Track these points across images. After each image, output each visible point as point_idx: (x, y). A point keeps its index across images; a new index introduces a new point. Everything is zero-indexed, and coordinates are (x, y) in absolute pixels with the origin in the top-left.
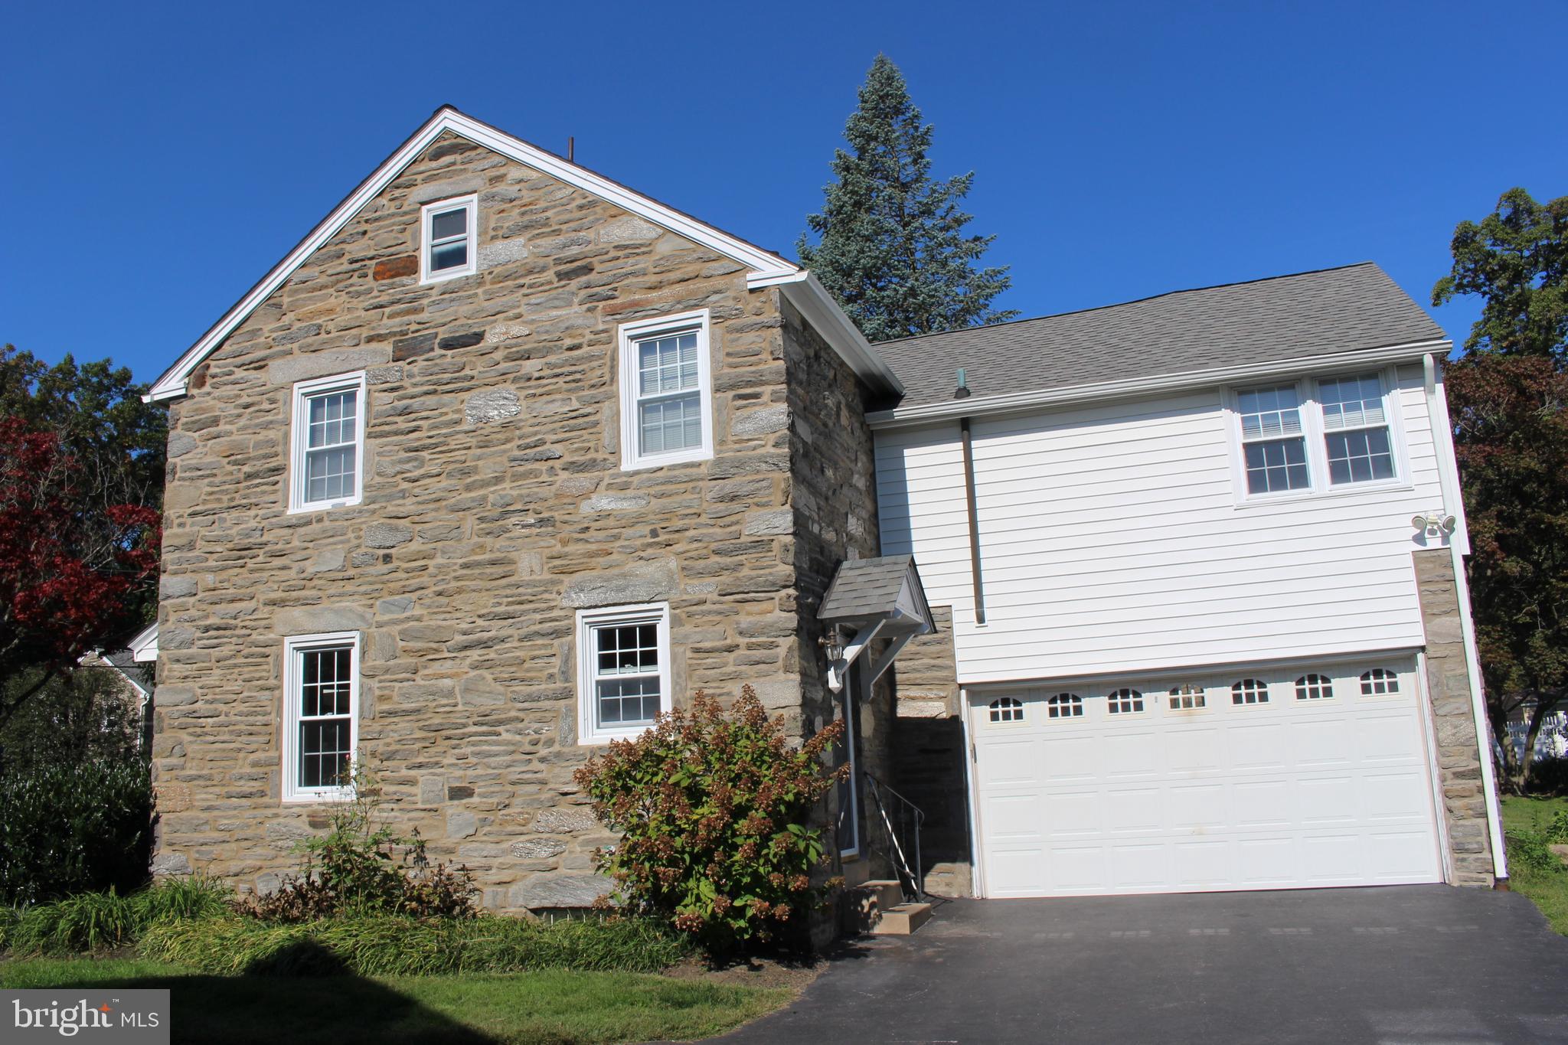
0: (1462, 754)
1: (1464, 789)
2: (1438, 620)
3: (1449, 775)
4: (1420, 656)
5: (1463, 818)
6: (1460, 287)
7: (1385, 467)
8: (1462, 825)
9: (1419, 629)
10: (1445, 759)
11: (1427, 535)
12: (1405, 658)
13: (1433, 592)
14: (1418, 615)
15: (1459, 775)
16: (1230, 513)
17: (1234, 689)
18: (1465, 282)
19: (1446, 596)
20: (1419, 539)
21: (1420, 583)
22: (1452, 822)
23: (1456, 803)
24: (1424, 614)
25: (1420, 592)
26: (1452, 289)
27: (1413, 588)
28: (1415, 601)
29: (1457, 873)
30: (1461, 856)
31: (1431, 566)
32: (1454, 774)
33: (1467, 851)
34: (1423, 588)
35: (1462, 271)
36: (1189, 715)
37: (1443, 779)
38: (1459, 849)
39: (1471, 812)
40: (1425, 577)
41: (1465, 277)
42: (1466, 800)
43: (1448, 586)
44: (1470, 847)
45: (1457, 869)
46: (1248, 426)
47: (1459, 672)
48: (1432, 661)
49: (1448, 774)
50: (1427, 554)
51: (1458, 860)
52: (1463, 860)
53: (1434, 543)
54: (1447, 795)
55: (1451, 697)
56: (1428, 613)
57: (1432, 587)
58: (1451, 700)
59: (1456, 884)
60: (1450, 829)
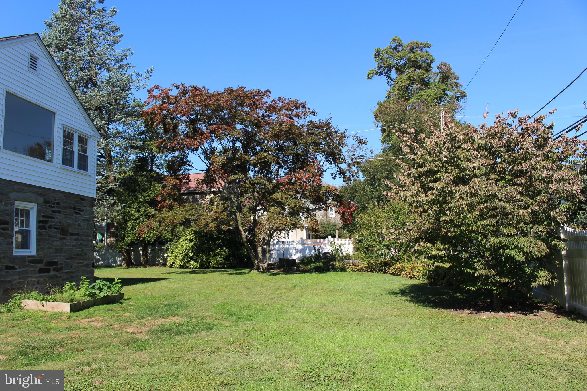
6: (377, 73)
18: (379, 71)
41: (379, 69)
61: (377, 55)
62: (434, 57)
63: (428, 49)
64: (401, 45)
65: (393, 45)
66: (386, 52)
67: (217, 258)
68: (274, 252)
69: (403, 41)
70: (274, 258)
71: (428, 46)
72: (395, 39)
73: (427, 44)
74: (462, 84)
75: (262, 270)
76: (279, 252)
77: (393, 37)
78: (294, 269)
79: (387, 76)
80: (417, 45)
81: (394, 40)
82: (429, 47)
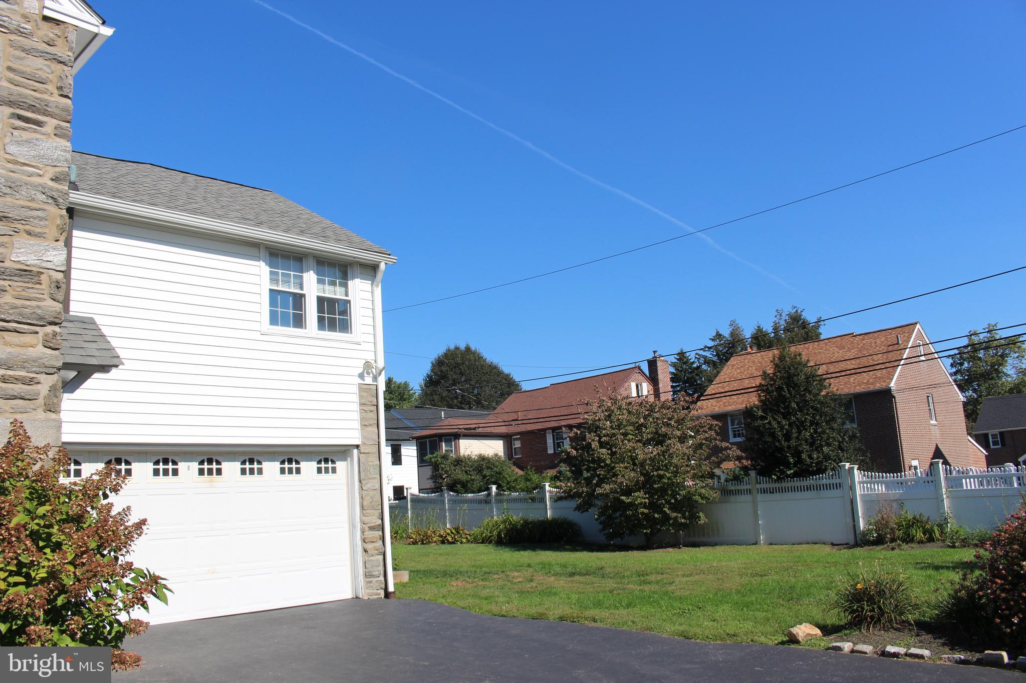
0: (375, 515)
1: (374, 537)
2: (367, 429)
3: (367, 529)
4: (355, 451)
5: (371, 555)
7: (345, 326)
8: (371, 560)
9: (357, 434)
10: (364, 518)
11: (365, 375)
12: (343, 452)
13: (366, 411)
14: (357, 425)
16: (257, 336)
17: (241, 464)
19: (372, 415)
20: (361, 376)
21: (361, 404)
22: (366, 558)
23: (368, 546)
24: (362, 424)
25: (361, 410)
27: (358, 407)
28: (356, 416)
29: (367, 591)
30: (370, 580)
31: (366, 394)
32: (369, 527)
33: (373, 576)
34: (362, 408)
36: (211, 481)
37: (363, 532)
38: (367, 574)
39: (376, 552)
40: (363, 401)
42: (374, 544)
43: (374, 409)
44: (373, 573)
45: (367, 588)
46: (274, 278)
47: (375, 463)
48: (362, 455)
49: (366, 527)
50: (365, 387)
51: (367, 582)
52: (371, 582)
53: (369, 380)
54: (364, 541)
55: (370, 479)
56: (364, 424)
57: (366, 408)
58: (371, 480)
59: (365, 598)
60: (366, 561)
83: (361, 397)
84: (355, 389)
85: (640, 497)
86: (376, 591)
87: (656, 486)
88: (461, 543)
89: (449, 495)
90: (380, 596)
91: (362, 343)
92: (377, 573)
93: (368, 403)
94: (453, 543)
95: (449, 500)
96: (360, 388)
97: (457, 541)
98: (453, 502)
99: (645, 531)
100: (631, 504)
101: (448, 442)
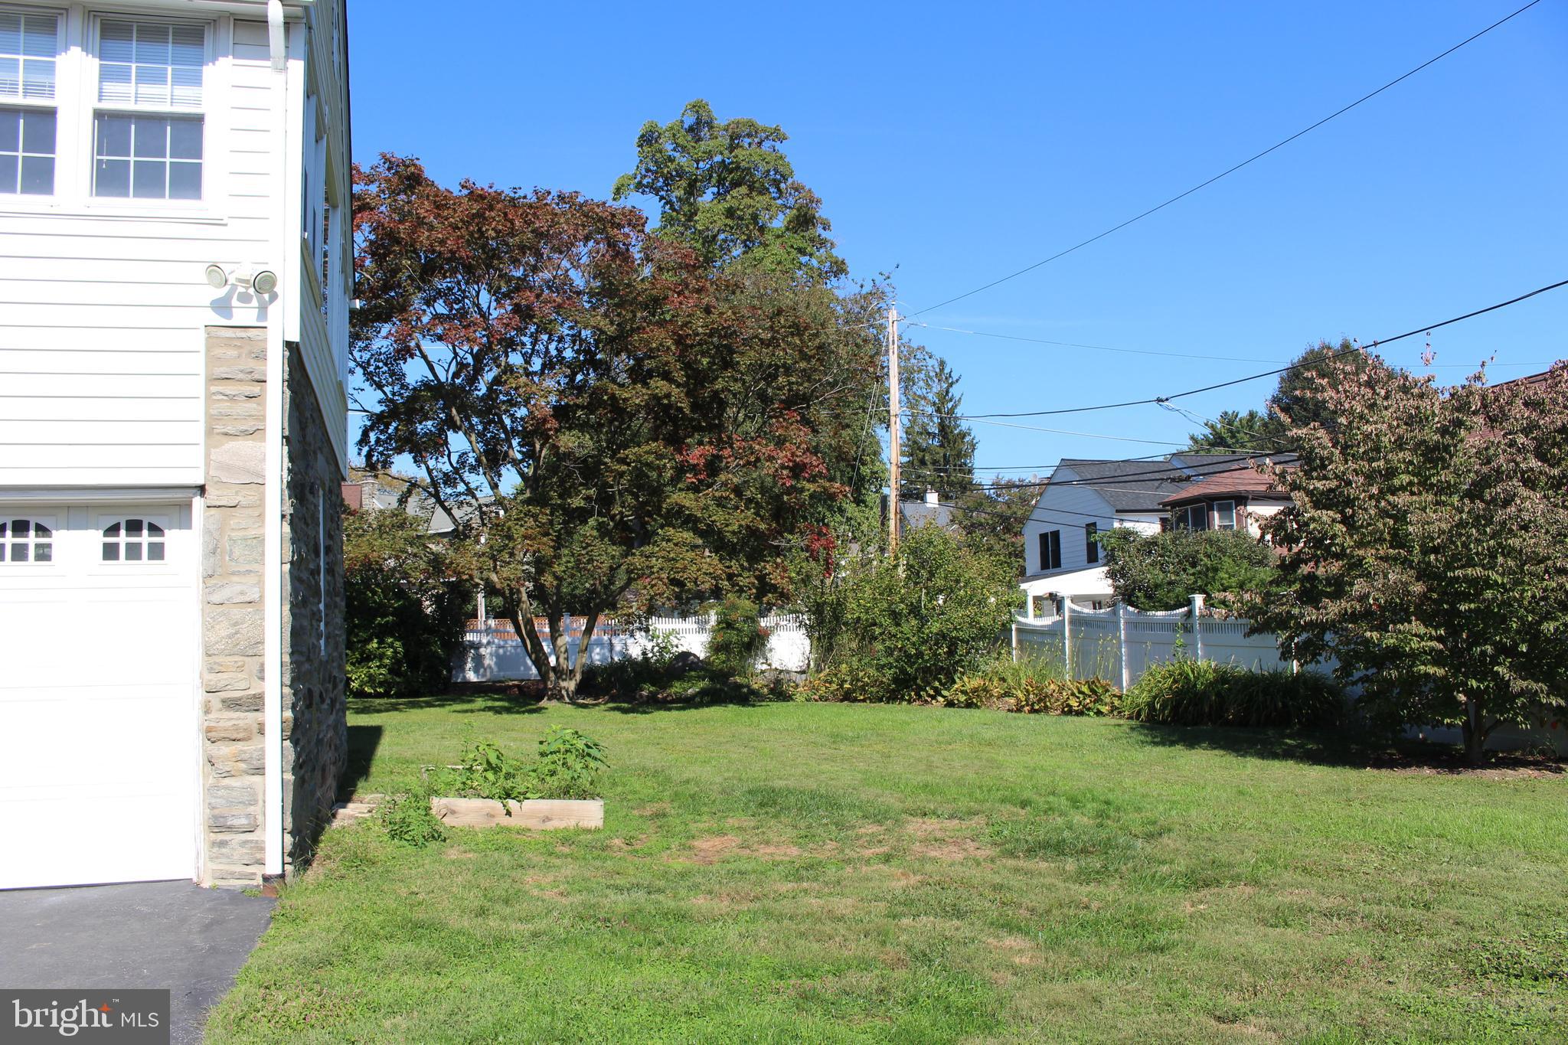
0: (240, 668)
1: (237, 728)
2: (232, 445)
3: (215, 704)
4: (198, 503)
5: (229, 775)
6: (639, 186)
7: (188, 182)
8: (227, 788)
9: (197, 456)
10: (213, 676)
11: (235, 302)
12: (176, 504)
13: (232, 398)
14: (197, 432)
15: (232, 704)
18: (645, 182)
19: (252, 405)
20: (222, 307)
21: (212, 380)
22: (211, 781)
23: (225, 750)
24: (209, 432)
25: (209, 396)
26: (632, 187)
27: (198, 386)
28: (197, 410)
29: (212, 866)
30: (220, 837)
31: (233, 353)
32: (223, 701)
33: (230, 829)
34: (214, 389)
35: (643, 172)
37: (207, 711)
38: (218, 825)
39: (243, 766)
40: (221, 371)
41: (645, 176)
42: (239, 746)
43: (256, 389)
44: (236, 822)
45: (211, 859)
47: (251, 533)
48: (213, 511)
49: (215, 701)
50: (229, 333)
51: (214, 844)
52: (223, 844)
53: (244, 315)
54: (212, 736)
55: (233, 573)
56: (216, 431)
57: (230, 389)
58: (235, 579)
59: (206, 885)
60: (210, 790)
61: (648, 139)
62: (793, 166)
63: (778, 145)
64: (710, 125)
65: (690, 120)
66: (674, 135)
67: (370, 668)
68: (489, 650)
69: (714, 114)
70: (490, 666)
71: (777, 135)
72: (697, 107)
73: (777, 130)
74: (835, 241)
75: (567, 700)
76: (501, 651)
77: (693, 101)
78: (641, 696)
79: (662, 198)
80: (752, 130)
81: (694, 106)
82: (782, 138)
83: (211, 360)
84: (199, 340)
85: (1416, 634)
86: (239, 869)
87: (1463, 608)
88: (1099, 713)
89: (1126, 611)
90: (254, 883)
91: (230, 222)
92: (244, 821)
93: (241, 376)
94: (1080, 713)
95: (1126, 623)
96: (209, 337)
97: (1089, 709)
98: (1132, 625)
99: (1447, 721)
100: (1394, 654)
101: (1225, 510)
